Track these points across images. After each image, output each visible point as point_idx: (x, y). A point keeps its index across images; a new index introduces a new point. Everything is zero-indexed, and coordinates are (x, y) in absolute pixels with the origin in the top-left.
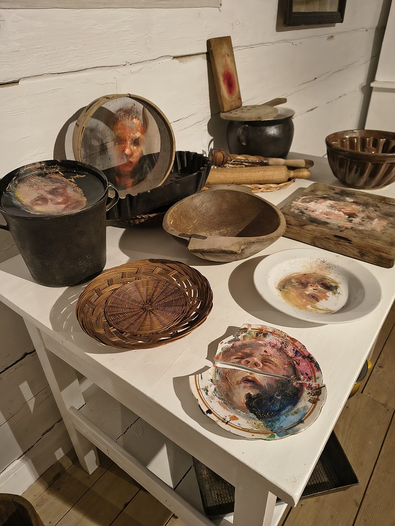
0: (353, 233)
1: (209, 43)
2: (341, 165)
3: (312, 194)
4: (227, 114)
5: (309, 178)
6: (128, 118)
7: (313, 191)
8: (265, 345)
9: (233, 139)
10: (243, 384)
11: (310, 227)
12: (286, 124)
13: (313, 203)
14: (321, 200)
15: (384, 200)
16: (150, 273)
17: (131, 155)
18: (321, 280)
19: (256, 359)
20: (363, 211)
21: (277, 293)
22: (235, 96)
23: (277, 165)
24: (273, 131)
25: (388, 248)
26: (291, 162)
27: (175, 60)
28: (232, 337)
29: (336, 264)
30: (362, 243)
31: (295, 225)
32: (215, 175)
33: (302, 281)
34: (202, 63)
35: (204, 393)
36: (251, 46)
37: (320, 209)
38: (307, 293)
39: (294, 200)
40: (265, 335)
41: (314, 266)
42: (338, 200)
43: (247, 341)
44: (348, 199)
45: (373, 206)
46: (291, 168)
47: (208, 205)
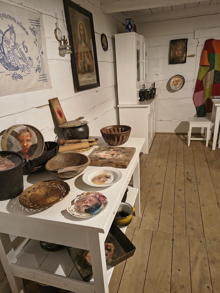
0: (113, 160)
1: (49, 100)
2: (107, 139)
3: (99, 150)
4: (61, 125)
5: (97, 145)
6: (24, 133)
7: (99, 149)
8: (90, 197)
9: (65, 134)
10: (84, 207)
11: (99, 161)
12: (85, 126)
13: (100, 153)
14: (102, 152)
15: (123, 148)
16: (45, 186)
17: (27, 145)
18: (105, 176)
19: (87, 201)
20: (116, 153)
21: (92, 182)
22: (63, 119)
23: (85, 142)
24: (81, 129)
25: (124, 162)
26: (90, 140)
27: (37, 108)
28: (79, 197)
29: (109, 170)
30: (117, 162)
31: (95, 161)
32: (61, 149)
33: (99, 178)
34: (48, 108)
35: (71, 211)
36: (66, 99)
37: (102, 154)
38: (101, 180)
39: (93, 153)
40: (89, 194)
41: (102, 172)
42: (108, 150)
43: (84, 197)
44: (111, 150)
45: (119, 150)
46: (90, 142)
47: (61, 159)
